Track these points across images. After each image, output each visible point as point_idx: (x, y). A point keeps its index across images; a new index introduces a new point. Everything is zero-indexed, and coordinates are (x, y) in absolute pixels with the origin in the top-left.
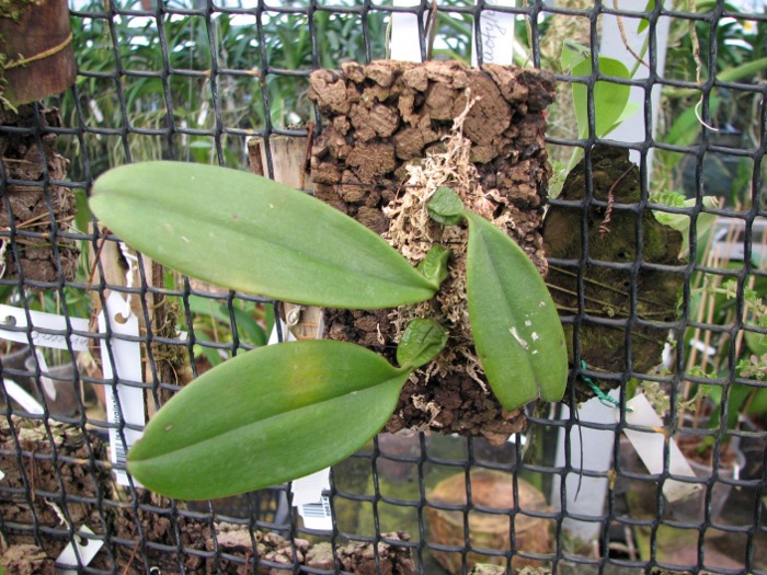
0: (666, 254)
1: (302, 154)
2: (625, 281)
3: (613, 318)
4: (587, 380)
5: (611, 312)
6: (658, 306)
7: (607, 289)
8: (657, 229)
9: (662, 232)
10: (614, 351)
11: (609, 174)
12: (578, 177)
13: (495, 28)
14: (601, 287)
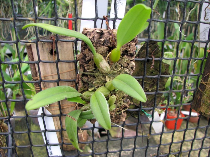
0: (165, 72)
1: (48, 48)
2: (152, 80)
3: (151, 92)
4: (143, 110)
5: (150, 90)
6: (161, 86)
7: (147, 83)
8: (164, 65)
9: (165, 65)
10: (150, 101)
11: (152, 49)
12: (143, 51)
13: (120, 3)
14: (146, 83)
